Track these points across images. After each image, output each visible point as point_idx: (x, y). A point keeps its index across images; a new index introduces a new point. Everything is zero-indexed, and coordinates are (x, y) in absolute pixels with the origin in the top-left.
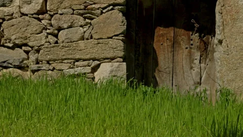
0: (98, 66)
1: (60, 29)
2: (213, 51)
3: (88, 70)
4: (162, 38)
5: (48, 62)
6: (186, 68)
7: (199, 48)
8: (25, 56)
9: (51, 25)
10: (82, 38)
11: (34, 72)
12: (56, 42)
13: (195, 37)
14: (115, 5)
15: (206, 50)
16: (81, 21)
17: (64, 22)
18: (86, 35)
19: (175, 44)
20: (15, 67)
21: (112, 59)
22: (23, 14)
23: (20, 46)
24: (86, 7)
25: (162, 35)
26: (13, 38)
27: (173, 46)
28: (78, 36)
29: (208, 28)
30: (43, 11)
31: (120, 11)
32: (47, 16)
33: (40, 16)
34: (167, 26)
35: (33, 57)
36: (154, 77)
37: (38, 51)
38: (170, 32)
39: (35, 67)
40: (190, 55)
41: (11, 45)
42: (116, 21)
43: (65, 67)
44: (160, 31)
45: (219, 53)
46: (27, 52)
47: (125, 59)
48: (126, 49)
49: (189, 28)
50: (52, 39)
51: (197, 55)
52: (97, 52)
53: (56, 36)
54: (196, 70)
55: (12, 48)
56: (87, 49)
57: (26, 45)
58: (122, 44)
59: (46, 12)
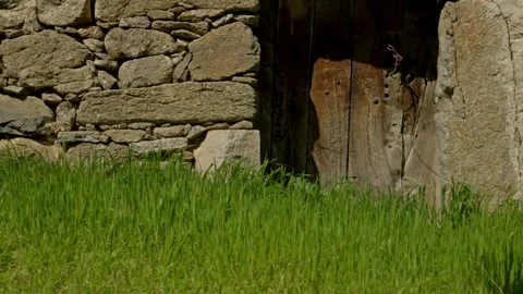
0: (203, 136)
1: (122, 59)
2: (431, 111)
3: (182, 143)
4: (329, 80)
5: (97, 127)
6: (375, 142)
7: (400, 102)
8: (47, 112)
9: (104, 50)
10: (170, 79)
11: (70, 145)
12: (115, 86)
13: (394, 80)
14: (237, 12)
15: (413, 105)
16: (167, 42)
17: (132, 44)
18: (178, 73)
19: (352, 93)
20: (27, 135)
21: (231, 122)
22: (44, 26)
23: (37, 92)
24: (177, 14)
25: (328, 75)
26: (23, 74)
27: (349, 97)
28: (161, 73)
30: (87, 20)
31: (248, 24)
32: (95, 30)
33: (81, 31)
34: (337, 57)
35: (65, 115)
36: (311, 160)
37: (75, 103)
38: (344, 69)
39: (71, 136)
40: (383, 117)
41: (18, 90)
42: (239, 47)
43: (132, 136)
44: (323, 66)
45: (445, 114)
46: (52, 106)
47: (257, 122)
48: (260, 104)
49: (383, 62)
50: (105, 79)
51: (397, 116)
52: (203, 108)
53: (114, 72)
54: (395, 145)
55: (21, 96)
56: (179, 101)
57: (50, 90)
58: (251, 91)
59: (93, 22)
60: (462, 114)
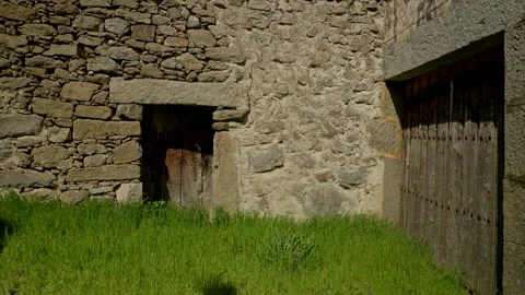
0: (119, 186)
1: (85, 156)
2: (212, 172)
3: (111, 189)
5: (75, 183)
6: (191, 179)
7: (201, 165)
8: (54, 177)
9: (77, 152)
10: (105, 163)
11: (62, 191)
12: (82, 167)
13: (199, 156)
14: (132, 136)
15: (206, 165)
16: (103, 149)
17: (89, 150)
18: (108, 161)
19: (182, 162)
20: (45, 187)
21: (131, 180)
22: (51, 143)
23: (50, 169)
24: (107, 138)
25: (173, 155)
26: (42, 162)
27: (181, 164)
28: (101, 162)
29: (208, 150)
30: (69, 140)
31: (138, 141)
32: (73, 144)
33: (67, 145)
34: (176, 148)
35: (61, 179)
36: (166, 188)
37: (66, 173)
38: (179, 153)
39: (64, 187)
40: (195, 170)
41: (40, 168)
42: (134, 150)
43: (90, 187)
44: (171, 151)
45: (215, 175)
46: (56, 175)
47: (141, 179)
48: (142, 172)
49: (194, 150)
50: (78, 164)
51: (200, 171)
52: (117, 174)
53: (82, 161)
54: (199, 181)
55: (43, 171)
56: (108, 172)
57: (55, 168)
58: (138, 168)
59: (72, 140)
60: (221, 176)
